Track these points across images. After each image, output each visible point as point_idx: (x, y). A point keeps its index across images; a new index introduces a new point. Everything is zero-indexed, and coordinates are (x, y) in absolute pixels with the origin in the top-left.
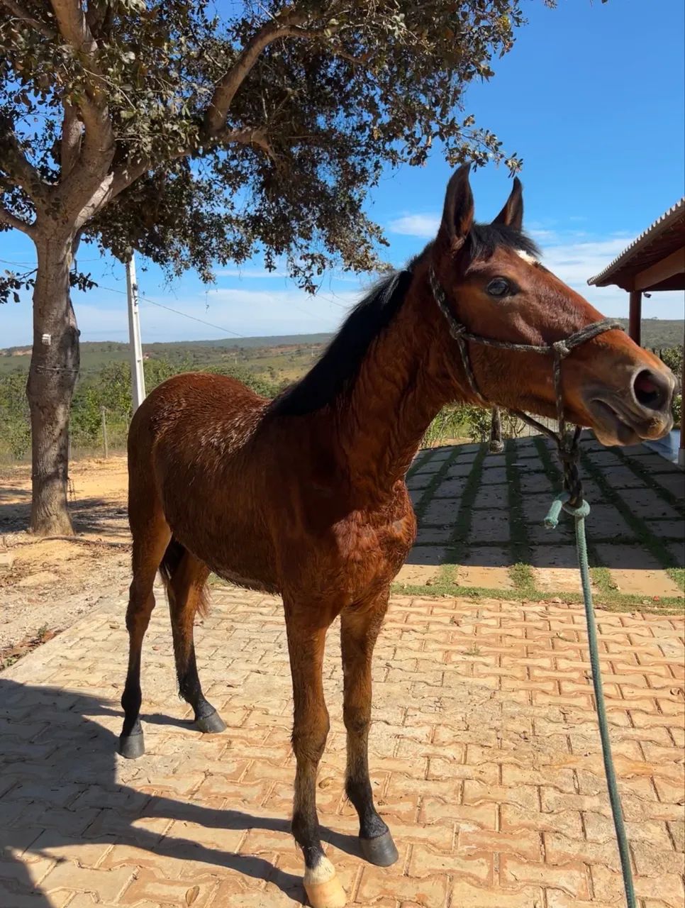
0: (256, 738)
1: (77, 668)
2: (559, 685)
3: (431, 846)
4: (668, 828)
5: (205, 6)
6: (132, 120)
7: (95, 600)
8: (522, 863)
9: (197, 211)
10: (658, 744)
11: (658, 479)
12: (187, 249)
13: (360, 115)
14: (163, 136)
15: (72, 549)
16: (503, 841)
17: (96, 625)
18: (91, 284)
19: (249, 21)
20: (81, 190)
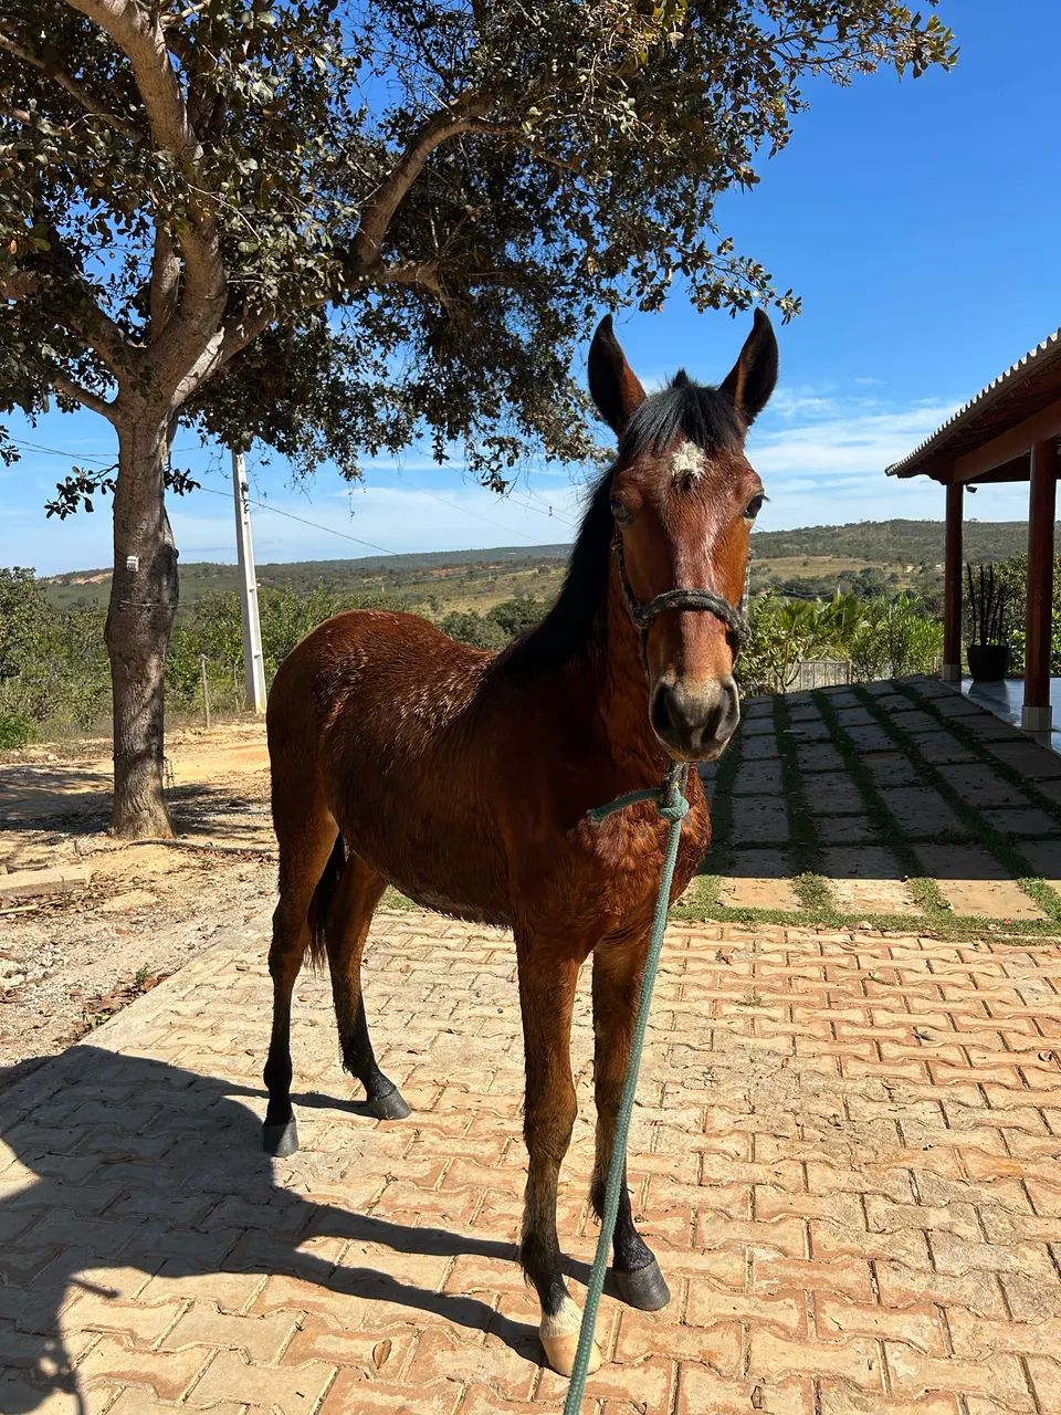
0: (453, 1127)
1: (194, 1028)
2: (879, 1048)
3: (716, 1281)
4: (1051, 1253)
5: (346, 92)
6: (255, 255)
7: (212, 929)
8: (845, 1305)
9: (336, 380)
10: (1028, 1132)
11: (993, 750)
12: (321, 432)
13: (565, 241)
14: (294, 276)
15: (172, 857)
16: (816, 1274)
17: (216, 966)
18: (190, 485)
19: (410, 112)
20: (181, 353)
